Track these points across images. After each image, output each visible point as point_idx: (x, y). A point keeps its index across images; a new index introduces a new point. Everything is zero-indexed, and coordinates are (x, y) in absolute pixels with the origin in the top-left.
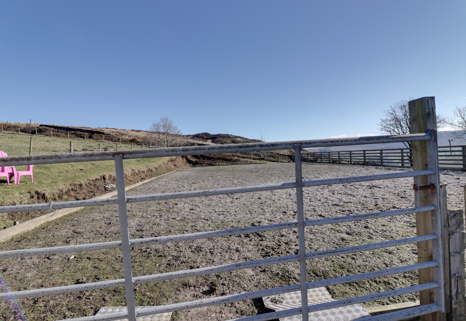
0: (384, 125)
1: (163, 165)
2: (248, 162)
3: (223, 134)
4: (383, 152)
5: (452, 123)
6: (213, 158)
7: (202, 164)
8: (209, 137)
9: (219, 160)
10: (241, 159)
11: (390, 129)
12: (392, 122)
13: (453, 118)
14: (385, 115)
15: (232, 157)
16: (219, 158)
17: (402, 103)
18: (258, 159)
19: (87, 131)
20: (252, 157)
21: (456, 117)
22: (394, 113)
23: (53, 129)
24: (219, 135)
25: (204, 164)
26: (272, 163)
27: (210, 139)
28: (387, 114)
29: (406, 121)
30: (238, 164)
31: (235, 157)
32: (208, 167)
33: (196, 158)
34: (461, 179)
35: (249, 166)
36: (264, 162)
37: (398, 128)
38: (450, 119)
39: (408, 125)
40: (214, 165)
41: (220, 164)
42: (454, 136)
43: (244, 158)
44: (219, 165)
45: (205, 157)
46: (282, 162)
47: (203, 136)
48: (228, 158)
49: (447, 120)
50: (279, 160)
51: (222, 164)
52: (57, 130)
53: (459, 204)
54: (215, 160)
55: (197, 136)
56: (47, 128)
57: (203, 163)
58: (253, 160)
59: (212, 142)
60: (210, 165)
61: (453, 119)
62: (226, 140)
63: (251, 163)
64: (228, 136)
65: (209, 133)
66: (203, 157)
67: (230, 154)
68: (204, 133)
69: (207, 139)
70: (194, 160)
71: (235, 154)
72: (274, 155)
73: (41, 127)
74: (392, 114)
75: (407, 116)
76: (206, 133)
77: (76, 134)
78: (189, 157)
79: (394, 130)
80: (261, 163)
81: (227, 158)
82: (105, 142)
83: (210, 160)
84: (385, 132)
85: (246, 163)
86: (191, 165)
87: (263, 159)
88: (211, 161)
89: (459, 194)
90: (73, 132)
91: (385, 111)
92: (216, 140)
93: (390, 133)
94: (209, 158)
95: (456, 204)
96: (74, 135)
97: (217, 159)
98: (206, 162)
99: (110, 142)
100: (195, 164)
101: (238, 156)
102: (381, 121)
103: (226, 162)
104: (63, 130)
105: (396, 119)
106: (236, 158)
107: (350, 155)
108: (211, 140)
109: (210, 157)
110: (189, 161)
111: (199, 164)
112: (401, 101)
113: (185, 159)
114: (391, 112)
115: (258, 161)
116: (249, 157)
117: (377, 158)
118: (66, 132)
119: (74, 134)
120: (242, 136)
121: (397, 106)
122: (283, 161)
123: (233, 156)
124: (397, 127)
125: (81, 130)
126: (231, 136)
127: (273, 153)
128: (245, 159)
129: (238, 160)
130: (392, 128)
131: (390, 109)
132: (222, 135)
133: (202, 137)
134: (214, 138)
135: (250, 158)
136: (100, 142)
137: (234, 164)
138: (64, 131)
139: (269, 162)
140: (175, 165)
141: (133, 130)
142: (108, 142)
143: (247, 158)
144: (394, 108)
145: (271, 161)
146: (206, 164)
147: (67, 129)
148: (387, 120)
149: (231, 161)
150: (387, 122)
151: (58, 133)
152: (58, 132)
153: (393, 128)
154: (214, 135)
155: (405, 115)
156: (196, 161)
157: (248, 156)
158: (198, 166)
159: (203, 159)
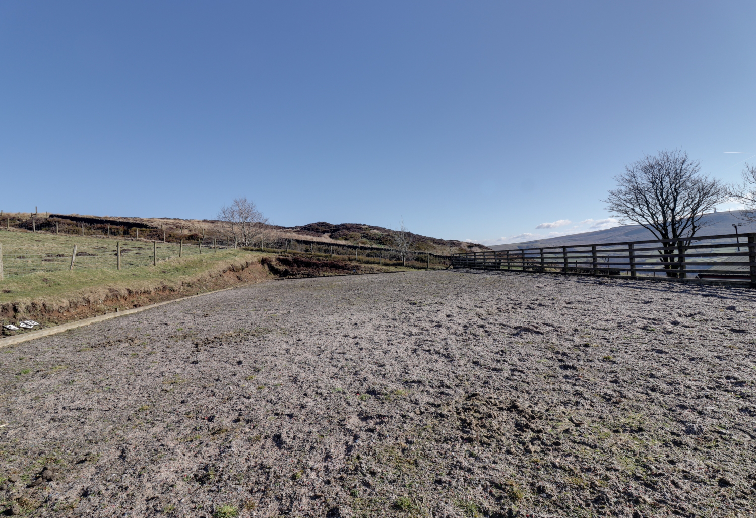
0: (615, 202)
1: (208, 278)
2: (375, 270)
3: (351, 224)
4: (598, 248)
5: (740, 195)
6: (314, 264)
7: (296, 274)
8: (327, 229)
9: (324, 268)
10: (363, 265)
11: (627, 208)
12: (629, 196)
13: (742, 186)
14: (617, 183)
15: (348, 262)
16: (326, 265)
17: (646, 161)
18: (394, 265)
19: (121, 224)
20: (382, 260)
21: (748, 183)
22: (633, 180)
23: (68, 221)
24: (343, 225)
25: (299, 274)
26: (415, 270)
27: (327, 232)
28: (621, 181)
29: (656, 193)
30: (357, 274)
31: (353, 261)
32: (306, 279)
33: (286, 265)
34: (738, 309)
35: (375, 276)
36: (402, 269)
37: (641, 206)
38: (736, 187)
39: (659, 200)
40: (316, 277)
41: (326, 274)
42: (746, 218)
43: (368, 262)
44: (324, 276)
45: (302, 262)
46: (434, 269)
47: (318, 227)
48: (341, 264)
49: (732, 189)
50: (430, 266)
51: (330, 274)
52: (75, 222)
53: (707, 397)
54: (318, 267)
55: (308, 229)
56: (60, 219)
57: (297, 272)
58: (383, 267)
59: (330, 237)
60: (310, 275)
61: (742, 188)
62: (353, 233)
63: (379, 271)
64: (358, 227)
65: (327, 222)
66: (298, 262)
67: (345, 257)
68: (320, 223)
69: (324, 232)
70: (282, 268)
71: (354, 257)
72: (425, 257)
73: (51, 219)
74: (630, 181)
75: (657, 185)
76: (323, 223)
77: (104, 228)
78: (274, 263)
79: (633, 209)
80: (397, 272)
81: (339, 263)
82: (140, 240)
83: (310, 267)
84: (617, 213)
85: (372, 272)
86: (277, 277)
87: (402, 264)
88: (311, 270)
89: (719, 357)
90: (99, 225)
91: (617, 177)
92: (337, 233)
93: (627, 215)
94: (308, 264)
95: (698, 397)
96: (100, 231)
97: (322, 266)
98: (302, 272)
99: (147, 241)
100: (283, 274)
101: (359, 261)
102: (609, 194)
103: (337, 271)
104: (85, 222)
105: (638, 191)
106: (354, 263)
107: (542, 255)
108: (329, 234)
109: (311, 263)
110: (274, 270)
111: (291, 274)
112: (646, 158)
113: (266, 267)
114: (627, 177)
115: (393, 268)
116: (378, 261)
117: (584, 260)
118: (88, 225)
119: (100, 228)
120: (381, 226)
121: (639, 167)
122: (437, 267)
123: (350, 260)
124: (639, 205)
125: (113, 223)
126: (363, 227)
127: (423, 253)
128: (370, 265)
129: (357, 266)
130: (629, 205)
131: (626, 172)
132: (348, 226)
133: (317, 229)
134: (334, 231)
135: (378, 263)
136: (132, 240)
137: (351, 274)
138: (87, 224)
139: (412, 269)
140: (239, 278)
141: (205, 221)
142: (145, 240)
143: (374, 263)
144: (632, 170)
145: (414, 267)
146: (303, 274)
147: (91, 222)
148: (620, 192)
149: (345, 269)
150: (621, 196)
151: (76, 228)
152: (77, 226)
153: (632, 206)
154: (336, 226)
155: (652, 183)
156: (286, 269)
157: (376, 259)
158: (289, 278)
159: (299, 266)
